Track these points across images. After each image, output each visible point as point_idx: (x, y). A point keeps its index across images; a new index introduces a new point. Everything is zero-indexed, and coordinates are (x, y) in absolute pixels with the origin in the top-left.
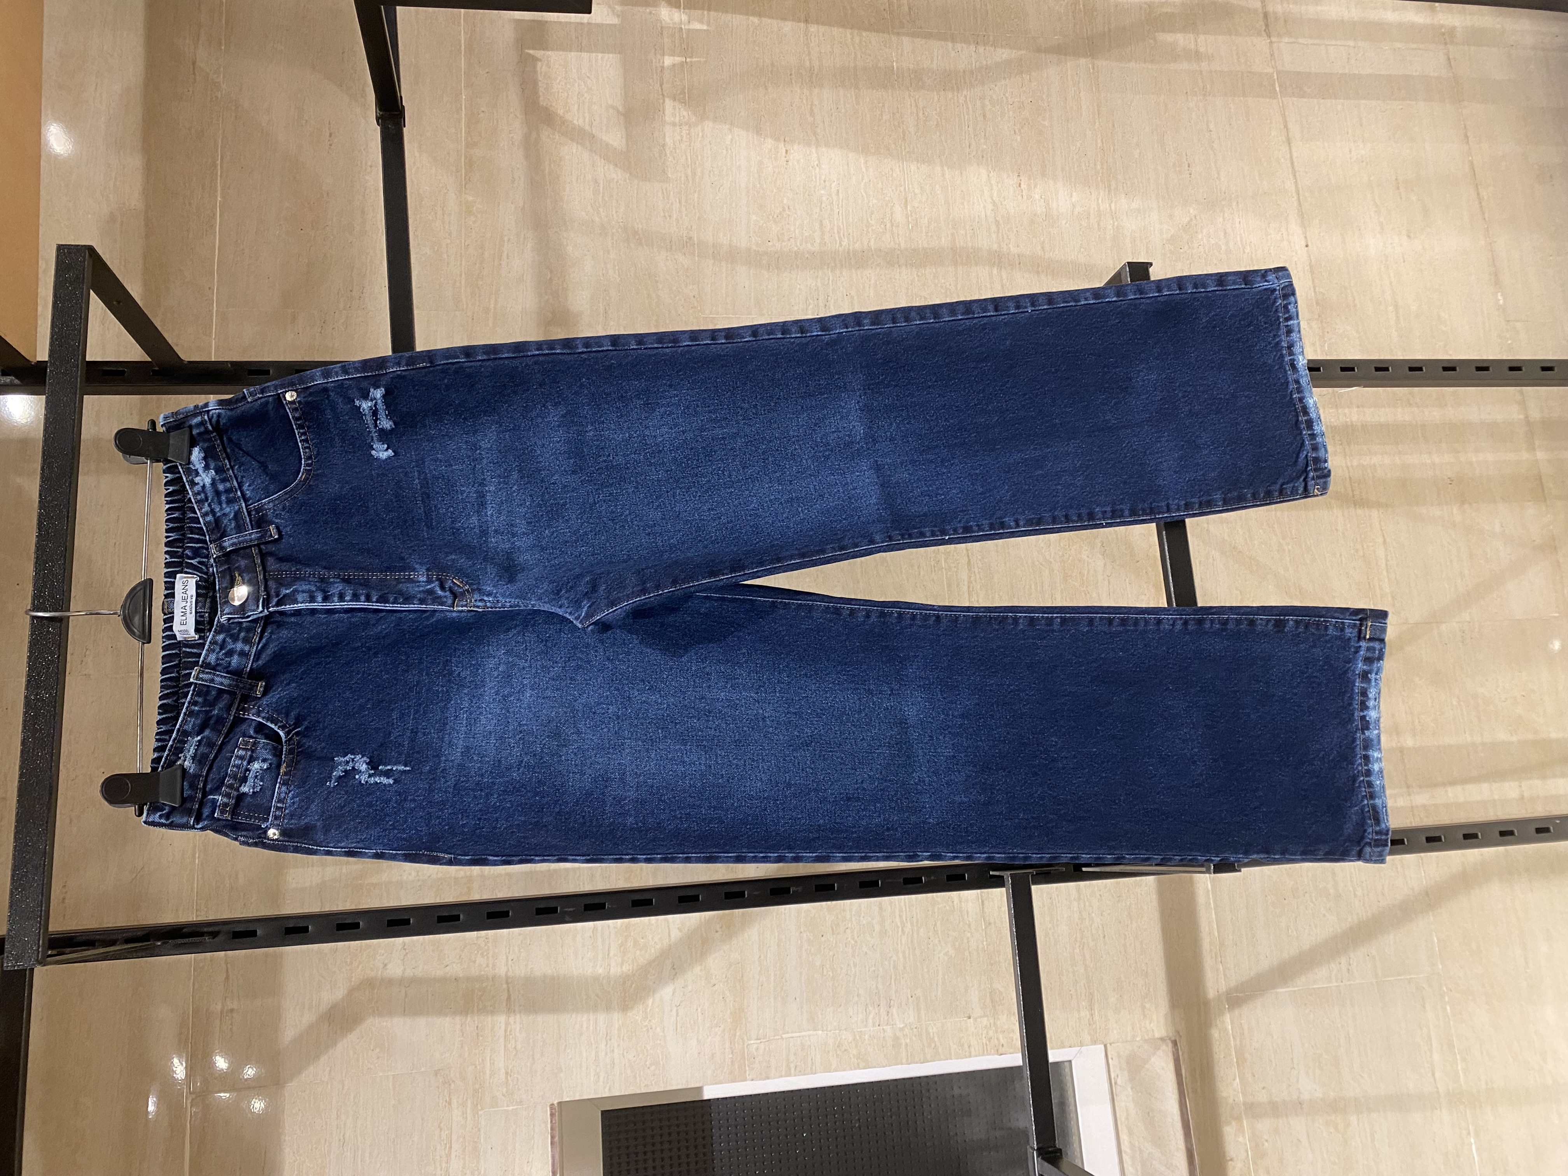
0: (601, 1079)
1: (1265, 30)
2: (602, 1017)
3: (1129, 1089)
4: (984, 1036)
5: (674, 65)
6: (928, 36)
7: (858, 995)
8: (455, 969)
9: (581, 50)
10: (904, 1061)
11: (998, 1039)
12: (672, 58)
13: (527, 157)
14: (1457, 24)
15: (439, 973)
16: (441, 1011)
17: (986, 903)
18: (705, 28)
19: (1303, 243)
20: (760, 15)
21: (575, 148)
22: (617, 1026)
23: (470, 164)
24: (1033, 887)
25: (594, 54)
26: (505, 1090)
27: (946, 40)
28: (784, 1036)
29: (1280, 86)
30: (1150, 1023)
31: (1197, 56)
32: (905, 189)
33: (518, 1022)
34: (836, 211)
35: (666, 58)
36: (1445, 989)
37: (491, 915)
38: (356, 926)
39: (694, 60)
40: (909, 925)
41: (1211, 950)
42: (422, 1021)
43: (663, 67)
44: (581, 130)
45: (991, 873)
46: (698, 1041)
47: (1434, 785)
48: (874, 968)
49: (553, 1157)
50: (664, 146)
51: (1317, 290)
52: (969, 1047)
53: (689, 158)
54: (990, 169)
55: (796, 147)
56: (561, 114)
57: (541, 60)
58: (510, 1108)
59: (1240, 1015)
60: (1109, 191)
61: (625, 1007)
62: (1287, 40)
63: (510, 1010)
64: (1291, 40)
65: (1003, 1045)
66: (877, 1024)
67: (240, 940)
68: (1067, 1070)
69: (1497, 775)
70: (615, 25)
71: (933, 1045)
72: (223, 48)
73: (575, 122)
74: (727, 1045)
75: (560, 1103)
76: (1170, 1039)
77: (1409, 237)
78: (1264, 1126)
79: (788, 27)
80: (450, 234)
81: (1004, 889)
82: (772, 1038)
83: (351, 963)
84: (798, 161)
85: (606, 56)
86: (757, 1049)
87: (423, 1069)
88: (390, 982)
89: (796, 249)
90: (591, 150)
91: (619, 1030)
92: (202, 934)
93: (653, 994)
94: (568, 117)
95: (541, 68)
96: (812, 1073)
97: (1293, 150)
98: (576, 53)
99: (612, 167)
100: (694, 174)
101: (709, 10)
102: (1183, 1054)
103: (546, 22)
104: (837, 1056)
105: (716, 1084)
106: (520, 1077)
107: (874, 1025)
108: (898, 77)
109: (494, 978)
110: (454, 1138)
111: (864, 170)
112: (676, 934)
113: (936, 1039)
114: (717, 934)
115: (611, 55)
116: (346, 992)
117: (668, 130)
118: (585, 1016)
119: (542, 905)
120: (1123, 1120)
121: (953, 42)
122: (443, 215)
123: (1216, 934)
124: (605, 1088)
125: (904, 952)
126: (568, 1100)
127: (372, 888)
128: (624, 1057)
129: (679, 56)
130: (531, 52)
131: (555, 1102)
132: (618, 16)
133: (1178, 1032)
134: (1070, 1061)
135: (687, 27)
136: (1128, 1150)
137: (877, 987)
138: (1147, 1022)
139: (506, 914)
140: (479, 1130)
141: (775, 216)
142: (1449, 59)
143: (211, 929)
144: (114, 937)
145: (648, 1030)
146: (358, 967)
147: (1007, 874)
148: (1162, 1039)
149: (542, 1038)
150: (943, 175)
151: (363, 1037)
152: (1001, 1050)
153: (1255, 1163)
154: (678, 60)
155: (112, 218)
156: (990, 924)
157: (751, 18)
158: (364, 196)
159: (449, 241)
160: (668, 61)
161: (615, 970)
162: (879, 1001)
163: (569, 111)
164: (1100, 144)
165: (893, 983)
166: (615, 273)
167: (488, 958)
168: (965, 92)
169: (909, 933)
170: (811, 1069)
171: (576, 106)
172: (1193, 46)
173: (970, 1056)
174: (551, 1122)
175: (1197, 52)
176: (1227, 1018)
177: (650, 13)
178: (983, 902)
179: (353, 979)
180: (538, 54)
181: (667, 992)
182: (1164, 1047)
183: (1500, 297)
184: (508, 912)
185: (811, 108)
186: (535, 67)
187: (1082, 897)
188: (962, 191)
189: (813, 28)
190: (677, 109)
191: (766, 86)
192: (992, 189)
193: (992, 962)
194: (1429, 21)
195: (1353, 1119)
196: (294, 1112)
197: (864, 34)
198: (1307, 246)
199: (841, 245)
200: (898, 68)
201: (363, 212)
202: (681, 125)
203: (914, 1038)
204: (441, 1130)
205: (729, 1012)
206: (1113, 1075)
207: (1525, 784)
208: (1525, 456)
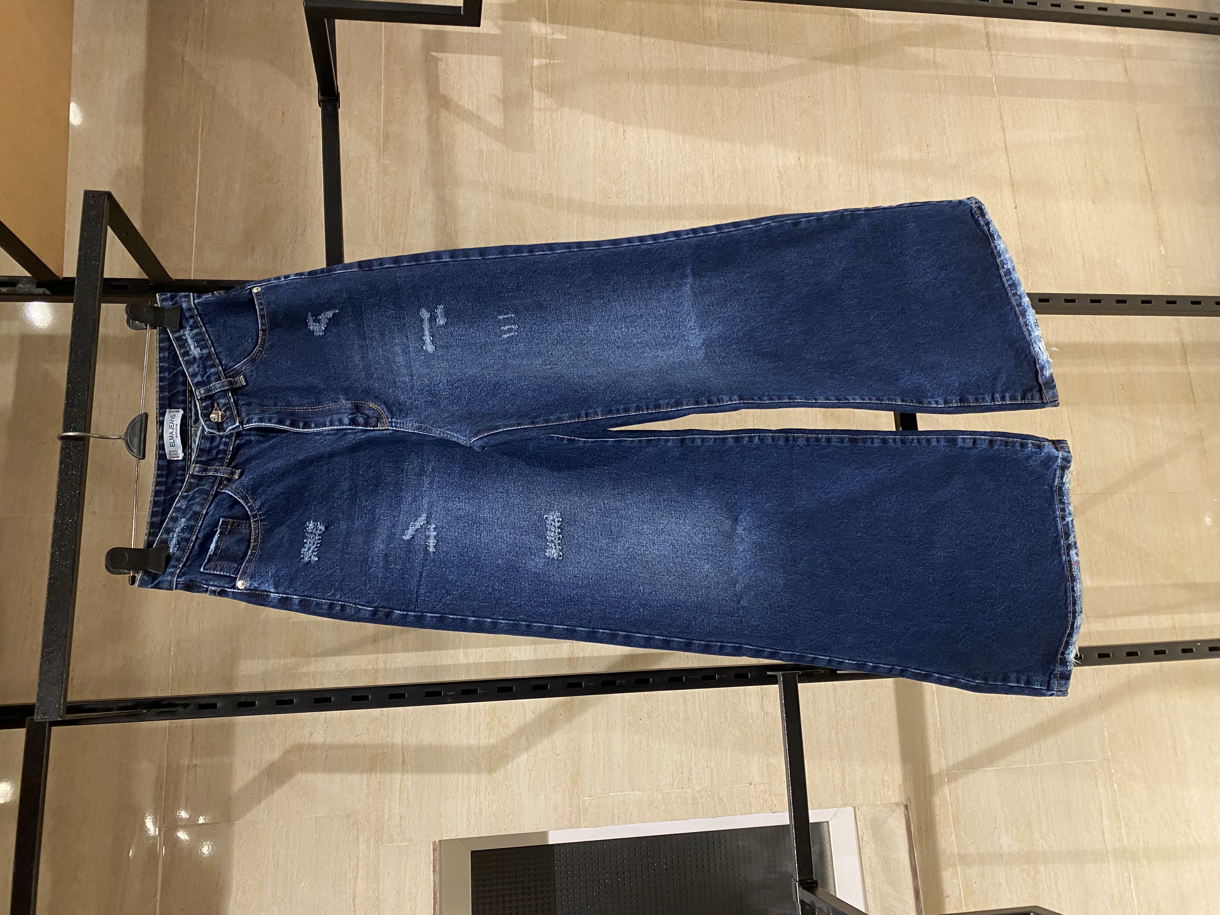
0: (472, 824)
1: (987, 46)
2: (473, 777)
3: (872, 844)
4: (761, 798)
5: (541, 65)
6: (733, 47)
7: (667, 765)
8: (364, 739)
9: (471, 53)
10: (701, 816)
11: (772, 801)
12: (539, 60)
13: (429, 132)
14: (1132, 43)
15: (351, 741)
16: (352, 770)
17: (765, 697)
18: (565, 37)
19: (1014, 207)
20: (606, 29)
21: (466, 126)
22: (484, 783)
23: (387, 136)
24: (799, 685)
25: (481, 57)
26: (399, 830)
27: (745, 50)
28: (610, 794)
29: (997, 87)
30: (888, 792)
31: (935, 65)
32: (713, 160)
33: (410, 779)
34: (661, 176)
35: (535, 60)
36: (1113, 771)
37: (392, 696)
38: (291, 702)
39: (556, 61)
40: (706, 713)
41: (935, 738)
42: (337, 778)
43: (532, 67)
44: (471, 113)
45: (768, 673)
46: (545, 797)
47: (1107, 616)
48: (678, 745)
49: (434, 882)
50: (532, 125)
51: (1023, 241)
52: (750, 806)
53: (551, 134)
54: (777, 146)
55: (631, 128)
56: (456, 101)
57: (441, 60)
58: (403, 844)
59: (956, 786)
60: (867, 165)
61: (491, 769)
62: (1002, 53)
63: (404, 770)
64: (1007, 53)
65: (775, 806)
66: (681, 787)
67: (205, 710)
68: (826, 829)
69: (1155, 610)
70: (497, 35)
71: (723, 804)
72: (205, 47)
73: (466, 106)
74: (567, 800)
75: (440, 841)
76: (903, 804)
77: (1094, 202)
78: (973, 871)
79: (627, 38)
80: (371, 188)
81: (777, 686)
82: (601, 796)
83: (286, 732)
84: (633, 138)
85: (490, 58)
86: (590, 804)
87: (338, 813)
88: (313, 747)
89: (629, 204)
90: (477, 128)
91: (486, 787)
92: (176, 706)
93: (512, 761)
94: (461, 103)
95: (441, 66)
96: (631, 823)
97: (1007, 136)
98: (468, 56)
99: (493, 141)
100: (555, 147)
101: (568, 24)
102: (912, 815)
103: (446, 31)
104: (650, 810)
105: (558, 829)
106: (410, 821)
107: (678, 788)
108: (709, 76)
109: (393, 745)
110: (360, 864)
111: (682, 145)
112: (530, 716)
113: (725, 800)
114: (561, 717)
115: (494, 57)
116: (281, 754)
117: (536, 113)
118: (460, 776)
119: (430, 690)
120: (867, 867)
121: (751, 50)
122: (366, 174)
123: (939, 725)
124: (474, 830)
125: (702, 733)
126: (446, 839)
127: (302, 676)
128: (489, 807)
129: (546, 58)
130: (434, 54)
131: (437, 841)
132: (500, 28)
133: (909, 799)
134: (828, 822)
135: (551, 37)
136: (871, 890)
137: (681, 759)
138: (886, 791)
139: (402, 696)
140: (379, 860)
141: (615, 179)
142: (1126, 69)
143: (182, 702)
144: (111, 706)
145: (508, 788)
146: (291, 735)
147: (779, 674)
148: (897, 804)
149: (428, 792)
150: (742, 150)
151: (293, 788)
152: (775, 809)
153: (966, 900)
154: (544, 61)
155: (119, 173)
156: (767, 713)
157: (599, 31)
158: (307, 160)
159: (369, 194)
160: (536, 62)
161: (484, 742)
162: (683, 769)
163: (461, 98)
164: (860, 129)
165: (693, 756)
166: (494, 220)
167: (388, 730)
168: (759, 89)
169: (706, 719)
170: (630, 819)
171: (467, 95)
172: (931, 57)
173: (751, 813)
174: (434, 855)
175: (934, 62)
176: (946, 789)
177: (524, 26)
178: (762, 697)
179: (287, 744)
180: (440, 55)
181: (522, 759)
182: (898, 810)
183: (1162, 249)
184: (405, 694)
185: (643, 99)
186: (437, 65)
187: (837, 695)
188: (755, 163)
189: (645, 40)
190: (542, 98)
191: (609, 82)
192: (778, 162)
193: (769, 742)
194: (1111, 40)
195: (1042, 868)
196: (241, 842)
197: (684, 44)
198: (1016, 208)
199: (664, 202)
200: (709, 70)
201: (306, 171)
202: (545, 110)
203: (708, 799)
204: (351, 859)
205: (569, 775)
206: (860, 833)
207: (1176, 617)
208: (1180, 368)
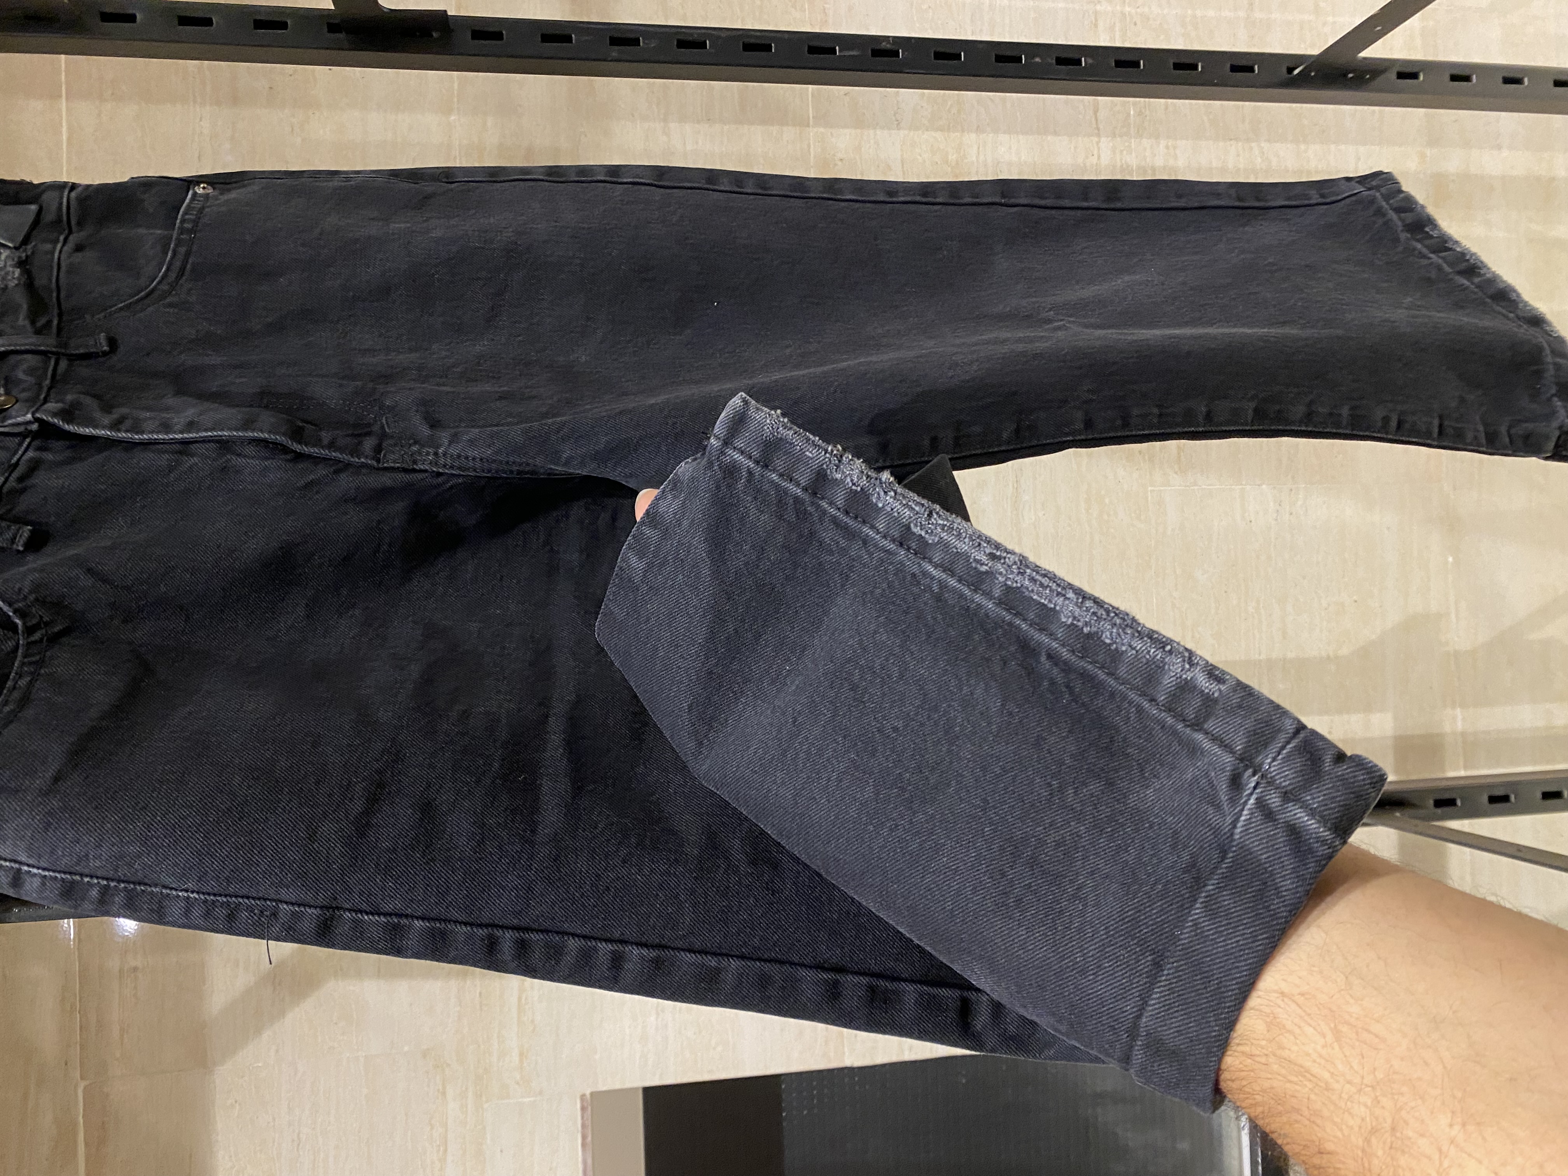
26: (518, 1077)
33: (536, 988)
42: (403, 986)
49: (585, 1162)
58: (527, 1100)
75: (592, 1094)
87: (406, 1049)
106: (539, 1060)
110: (450, 1138)
131: (588, 1093)
140: (484, 1128)
151: (321, 1007)
174: (583, 1118)
196: (228, 1103)
204: (432, 1128)
